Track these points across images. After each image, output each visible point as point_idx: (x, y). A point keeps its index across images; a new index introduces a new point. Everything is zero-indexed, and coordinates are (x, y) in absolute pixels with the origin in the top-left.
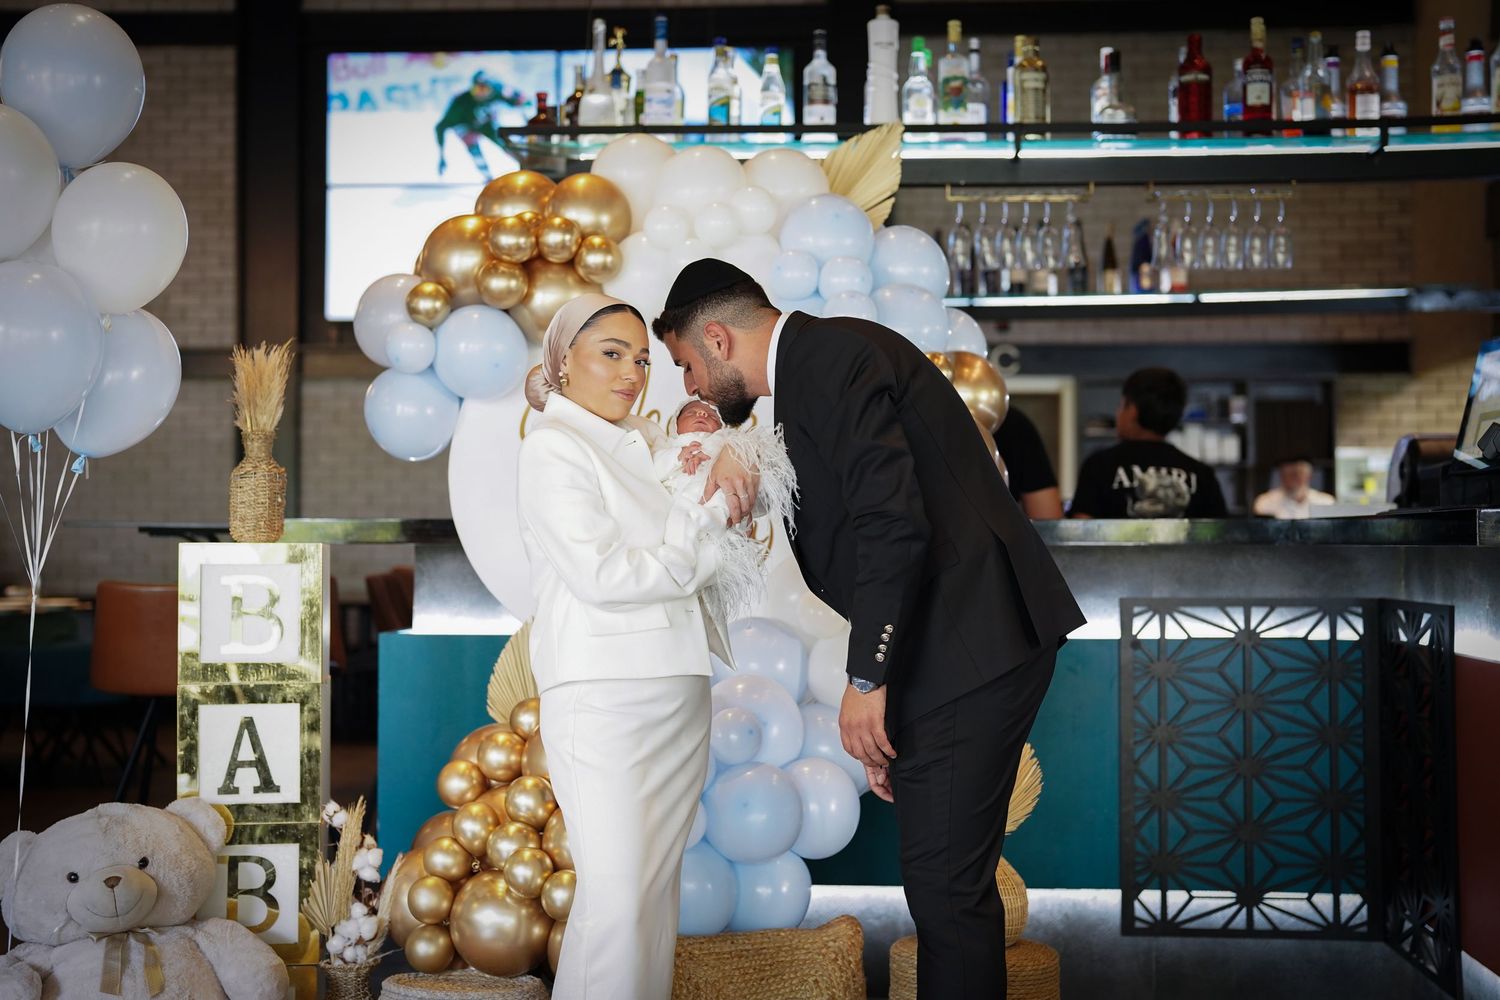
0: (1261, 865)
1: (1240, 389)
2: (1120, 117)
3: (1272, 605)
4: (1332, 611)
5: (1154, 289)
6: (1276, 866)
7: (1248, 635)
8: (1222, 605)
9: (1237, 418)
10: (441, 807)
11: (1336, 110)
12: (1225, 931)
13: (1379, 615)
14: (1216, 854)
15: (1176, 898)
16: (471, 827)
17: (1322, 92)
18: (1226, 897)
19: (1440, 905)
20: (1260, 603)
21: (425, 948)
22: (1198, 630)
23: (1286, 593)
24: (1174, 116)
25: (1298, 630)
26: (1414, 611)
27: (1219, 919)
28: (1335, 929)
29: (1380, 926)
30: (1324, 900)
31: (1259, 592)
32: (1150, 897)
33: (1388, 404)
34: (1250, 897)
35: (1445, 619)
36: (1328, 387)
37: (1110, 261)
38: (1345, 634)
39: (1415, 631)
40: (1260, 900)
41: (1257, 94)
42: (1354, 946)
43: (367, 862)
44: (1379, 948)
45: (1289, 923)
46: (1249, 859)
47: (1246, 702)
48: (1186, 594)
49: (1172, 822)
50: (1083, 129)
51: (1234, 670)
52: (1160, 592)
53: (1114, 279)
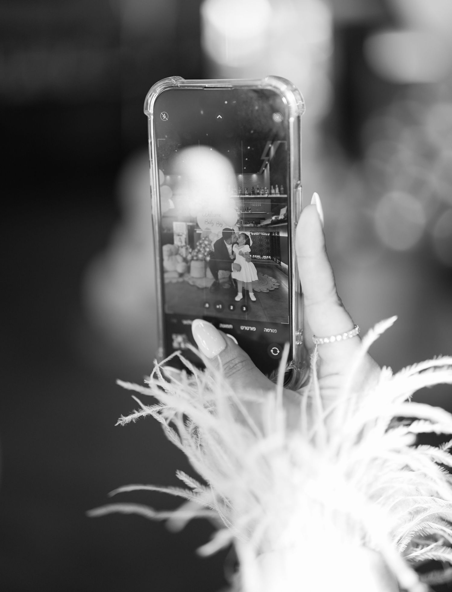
0: (262, 254)
1: (254, 221)
2: (247, 193)
3: (262, 232)
4: (267, 233)
5: (249, 212)
6: (264, 254)
7: (260, 235)
8: (258, 232)
9: (254, 223)
10: (197, 246)
11: (264, 193)
12: (260, 259)
13: (271, 233)
14: (259, 253)
15: (256, 256)
16: (198, 248)
17: (263, 192)
18: (260, 256)
19: (278, 258)
20: (261, 232)
21: (195, 258)
22: (256, 234)
23: (263, 231)
24: (252, 193)
25: (264, 234)
26: (275, 233)
27: (259, 258)
28: (269, 259)
29: (272, 259)
30: (268, 257)
31: (261, 231)
32: (254, 256)
33: (264, 222)
34: (262, 256)
35: (278, 233)
36: (260, 221)
37: (245, 210)
38: (268, 235)
39: (275, 234)
40: (262, 257)
41: (258, 191)
42: (270, 260)
43: (190, 250)
44: (272, 261)
45: (265, 258)
46: (254, 250)
47: (261, 240)
48: (255, 231)
49: (255, 250)
50: (244, 194)
51: (259, 237)
52: (253, 231)
53: (246, 211)
